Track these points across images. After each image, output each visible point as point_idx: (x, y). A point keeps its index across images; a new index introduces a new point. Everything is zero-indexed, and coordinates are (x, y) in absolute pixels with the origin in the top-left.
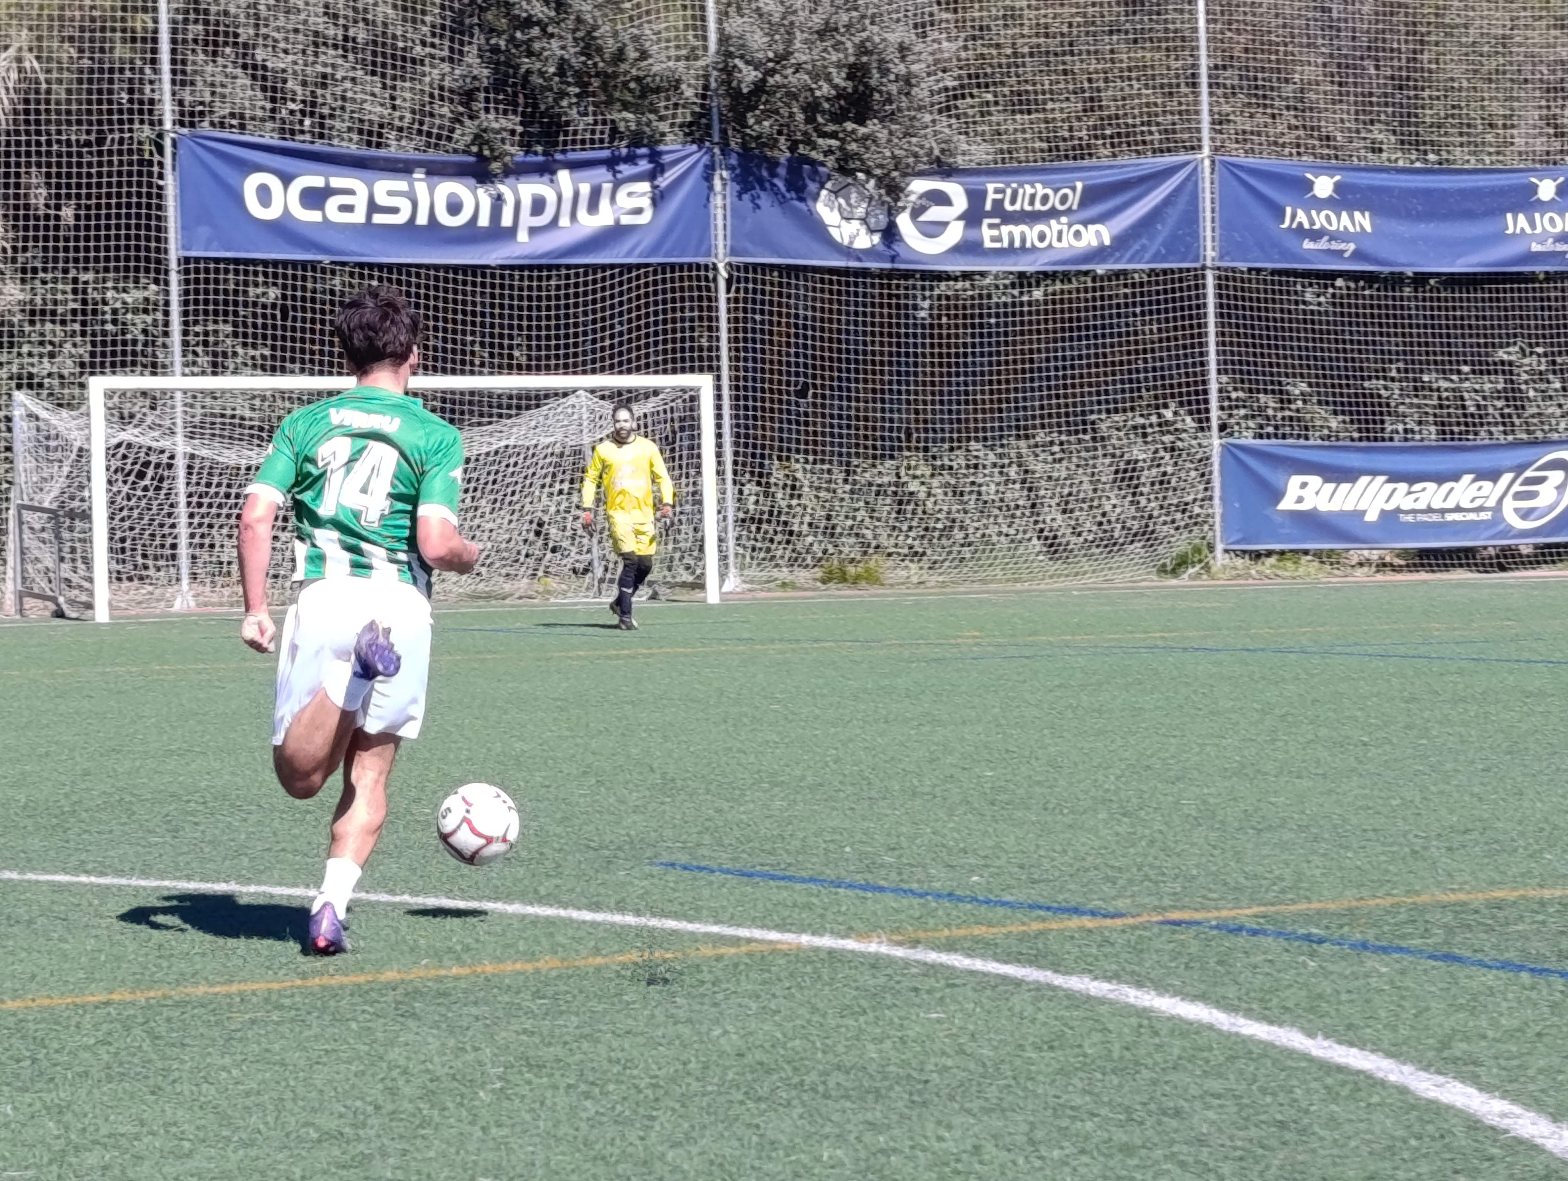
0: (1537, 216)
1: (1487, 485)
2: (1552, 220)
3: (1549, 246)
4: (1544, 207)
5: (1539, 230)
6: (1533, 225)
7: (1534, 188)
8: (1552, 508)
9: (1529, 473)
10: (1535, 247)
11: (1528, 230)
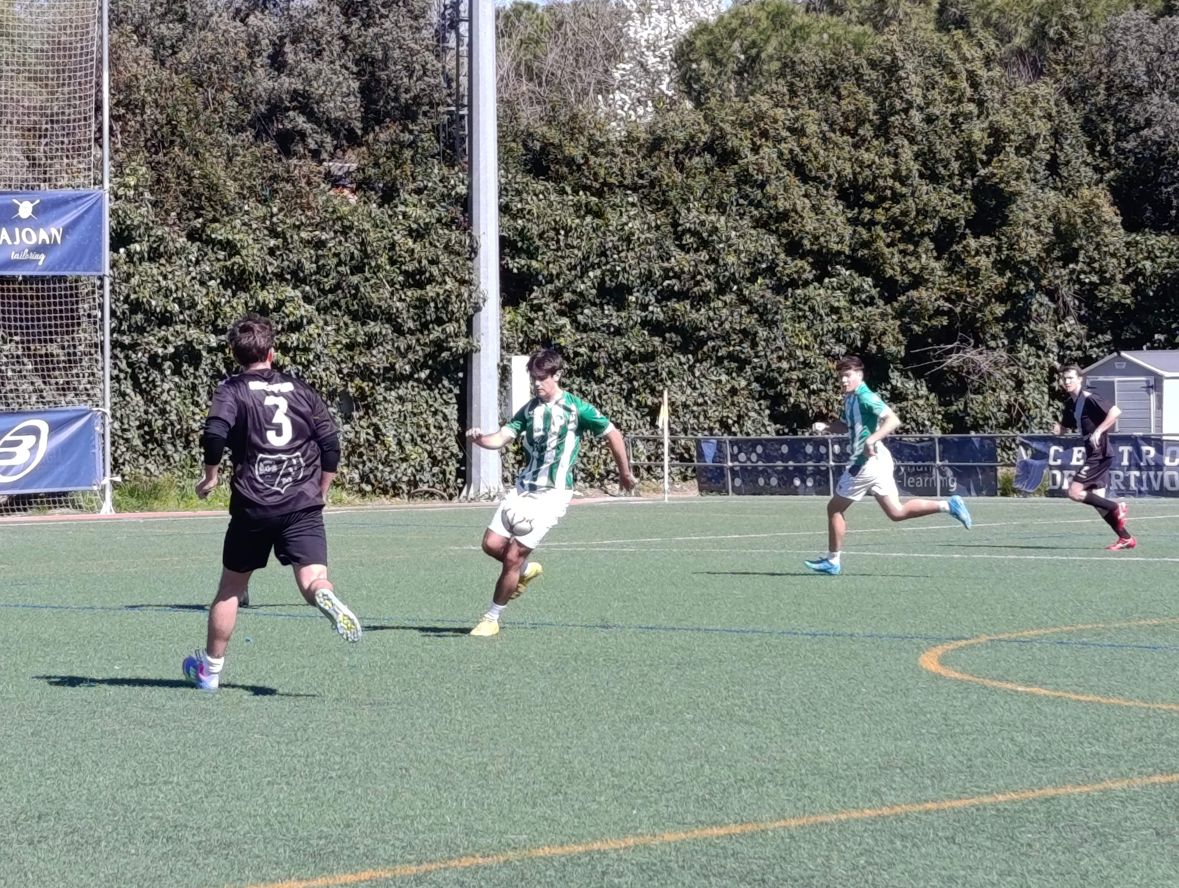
0: (17, 230)
2: (28, 234)
3: (25, 256)
4: (22, 223)
5: (17, 242)
6: (13, 237)
7: (16, 208)
8: (26, 465)
9: (8, 437)
10: (14, 256)
11: (9, 242)
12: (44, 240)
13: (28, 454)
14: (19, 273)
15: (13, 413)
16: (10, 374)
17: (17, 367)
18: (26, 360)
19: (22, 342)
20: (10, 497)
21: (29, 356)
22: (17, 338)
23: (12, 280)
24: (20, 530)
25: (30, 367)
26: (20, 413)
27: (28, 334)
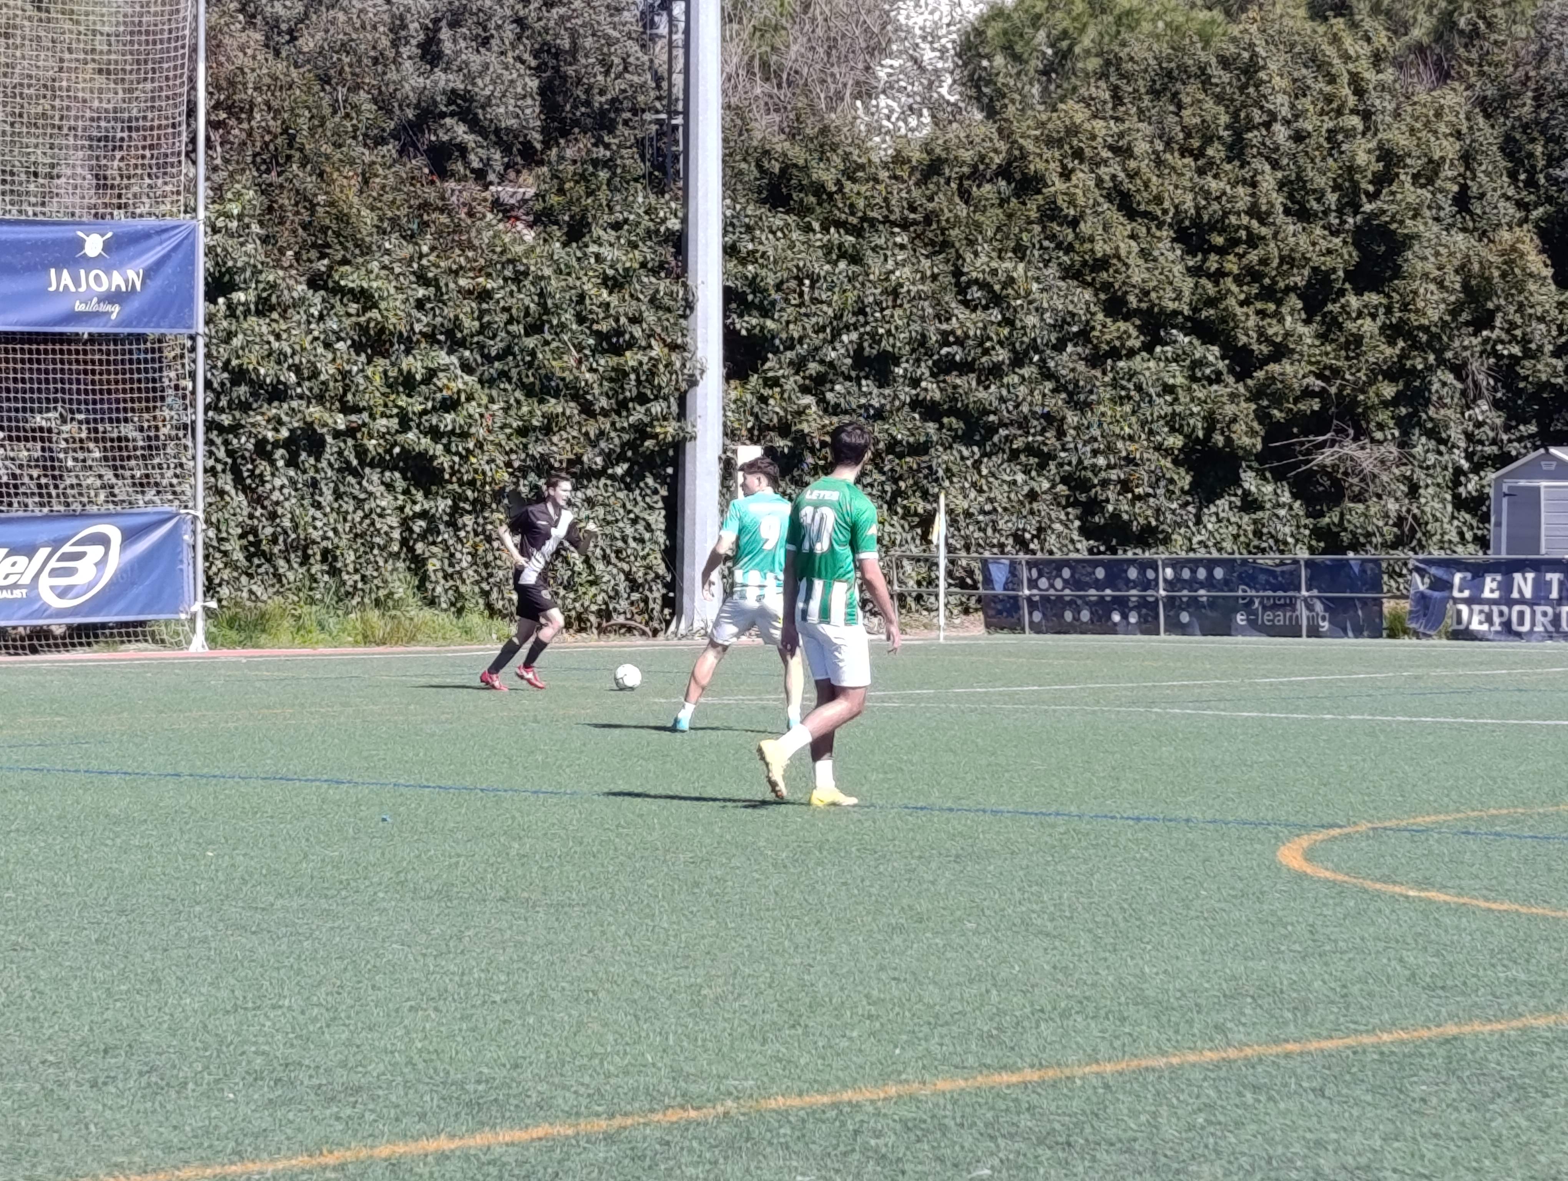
0: (82, 272)
1: (22, 560)
2: (97, 277)
3: (93, 306)
4: (89, 263)
5: (83, 288)
6: (77, 282)
7: (81, 244)
8: (91, 586)
9: (67, 548)
10: (79, 307)
11: (72, 289)
12: (118, 286)
13: (94, 569)
14: (85, 330)
15: (73, 516)
16: (70, 463)
17: (80, 455)
18: (91, 445)
19: (88, 422)
20: (70, 627)
21: (96, 440)
22: (81, 417)
23: (74, 339)
24: (83, 671)
25: (97, 454)
26: (84, 515)
27: (95, 411)
